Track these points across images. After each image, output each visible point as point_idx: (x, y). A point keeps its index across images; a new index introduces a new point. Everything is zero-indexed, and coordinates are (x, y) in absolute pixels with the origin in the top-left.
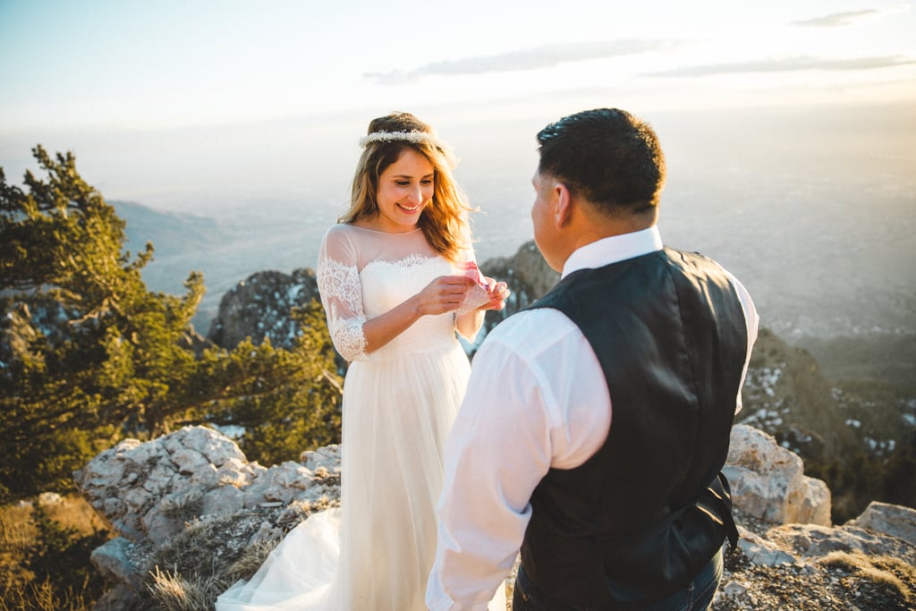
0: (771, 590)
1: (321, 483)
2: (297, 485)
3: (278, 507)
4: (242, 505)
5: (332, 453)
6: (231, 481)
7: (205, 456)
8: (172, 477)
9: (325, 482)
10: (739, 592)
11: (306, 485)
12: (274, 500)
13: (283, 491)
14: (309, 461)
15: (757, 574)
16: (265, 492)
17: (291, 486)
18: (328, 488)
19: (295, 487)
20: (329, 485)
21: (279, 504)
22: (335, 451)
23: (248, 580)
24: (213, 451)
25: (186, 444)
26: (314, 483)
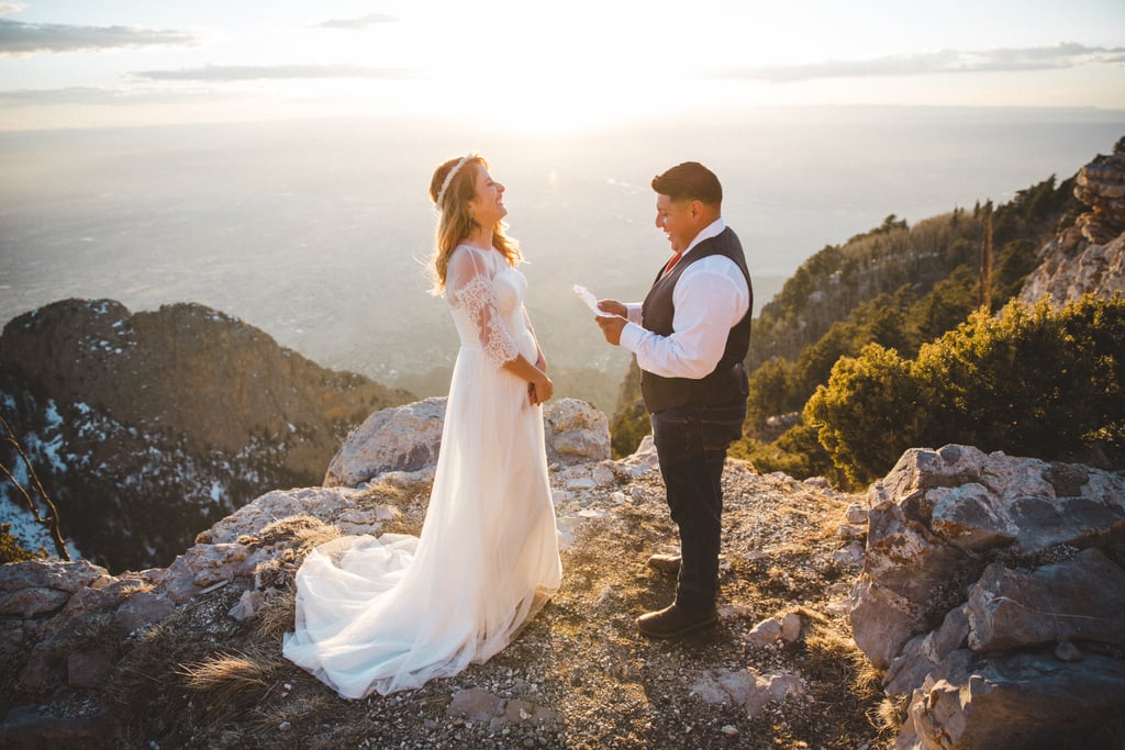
0: (654, 485)
1: (261, 546)
2: (231, 559)
3: (225, 586)
4: (173, 604)
5: (232, 525)
6: (136, 589)
7: (54, 588)
8: (22, 626)
9: (264, 544)
10: (640, 492)
11: (245, 554)
12: (213, 583)
13: (217, 571)
14: (214, 539)
15: (641, 480)
16: (196, 579)
17: (224, 562)
18: (271, 548)
19: (230, 562)
20: (270, 544)
21: (226, 582)
22: (234, 521)
23: (293, 630)
24: (62, 579)
25: (7, 586)
26: (253, 549)
